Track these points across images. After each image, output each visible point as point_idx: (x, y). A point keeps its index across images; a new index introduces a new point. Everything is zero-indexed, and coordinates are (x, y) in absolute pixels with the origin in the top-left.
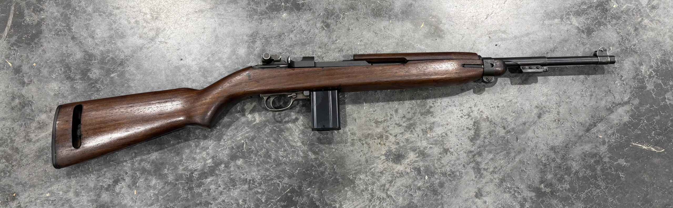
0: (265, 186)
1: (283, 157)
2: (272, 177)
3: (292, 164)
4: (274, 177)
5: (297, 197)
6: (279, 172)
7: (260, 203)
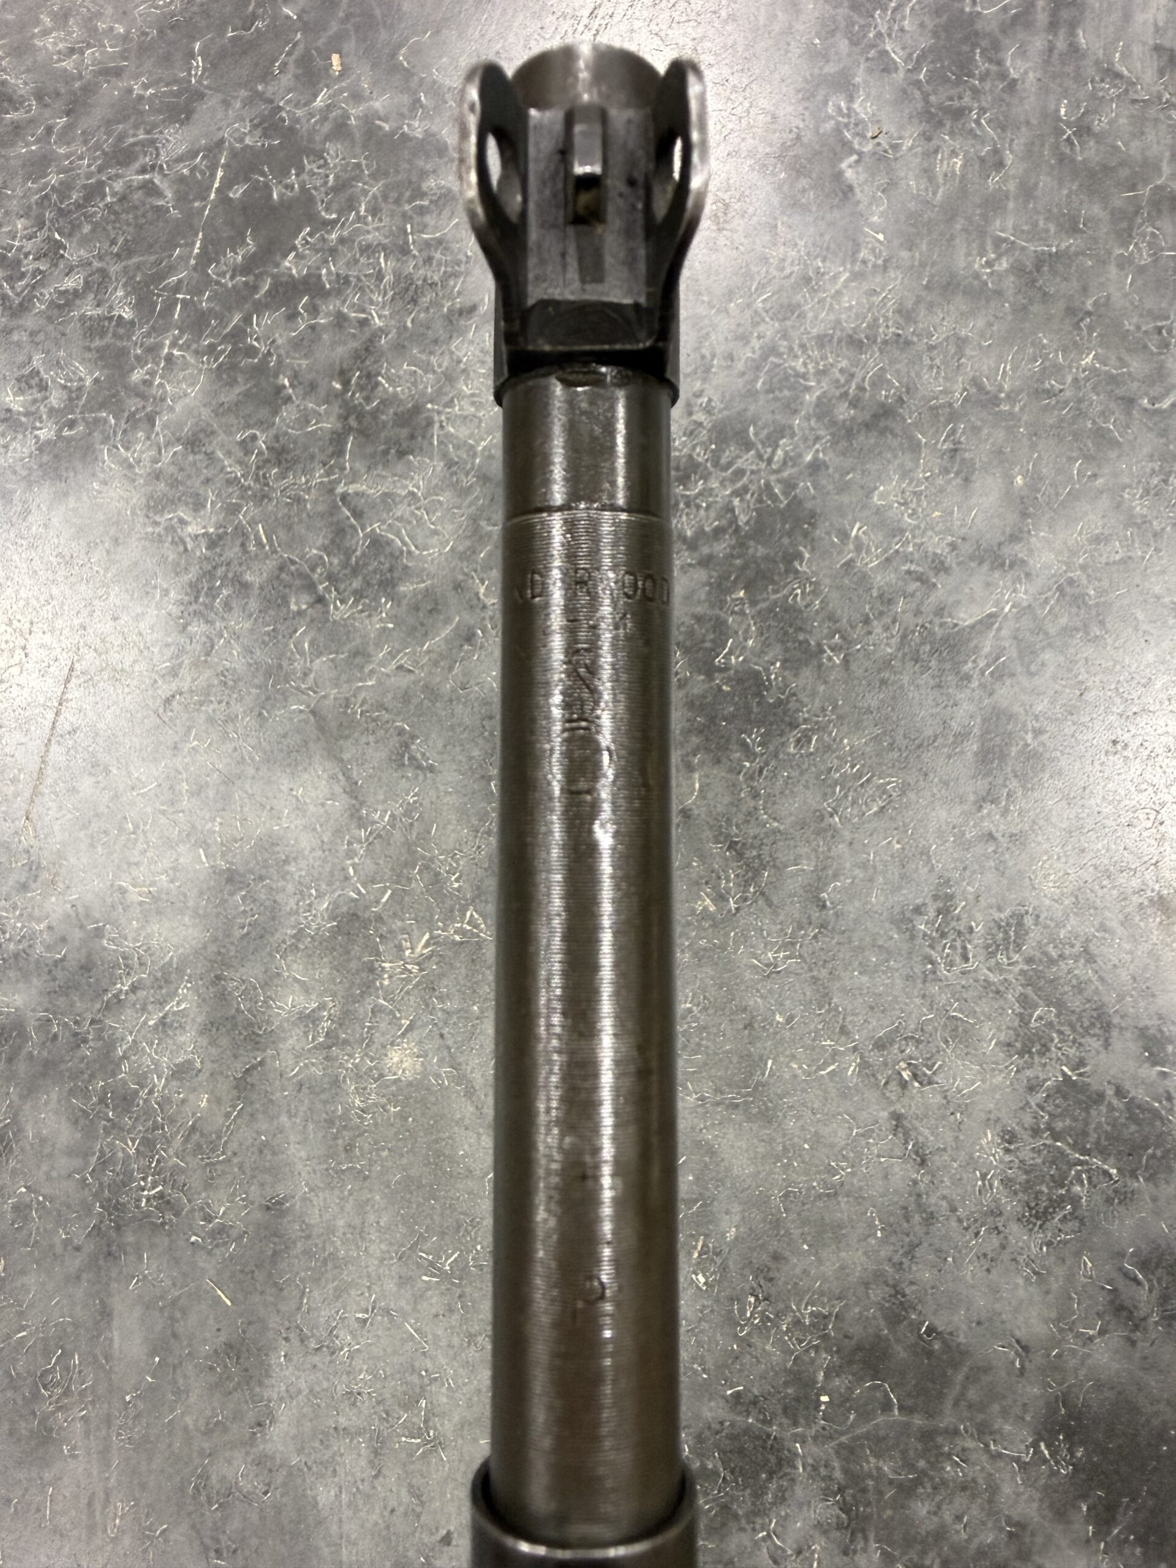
0: (85, 241)
1: (72, 51)
2: (89, 176)
3: (144, 49)
4: (100, 170)
5: (287, 174)
6: (109, 134)
7: (114, 335)
